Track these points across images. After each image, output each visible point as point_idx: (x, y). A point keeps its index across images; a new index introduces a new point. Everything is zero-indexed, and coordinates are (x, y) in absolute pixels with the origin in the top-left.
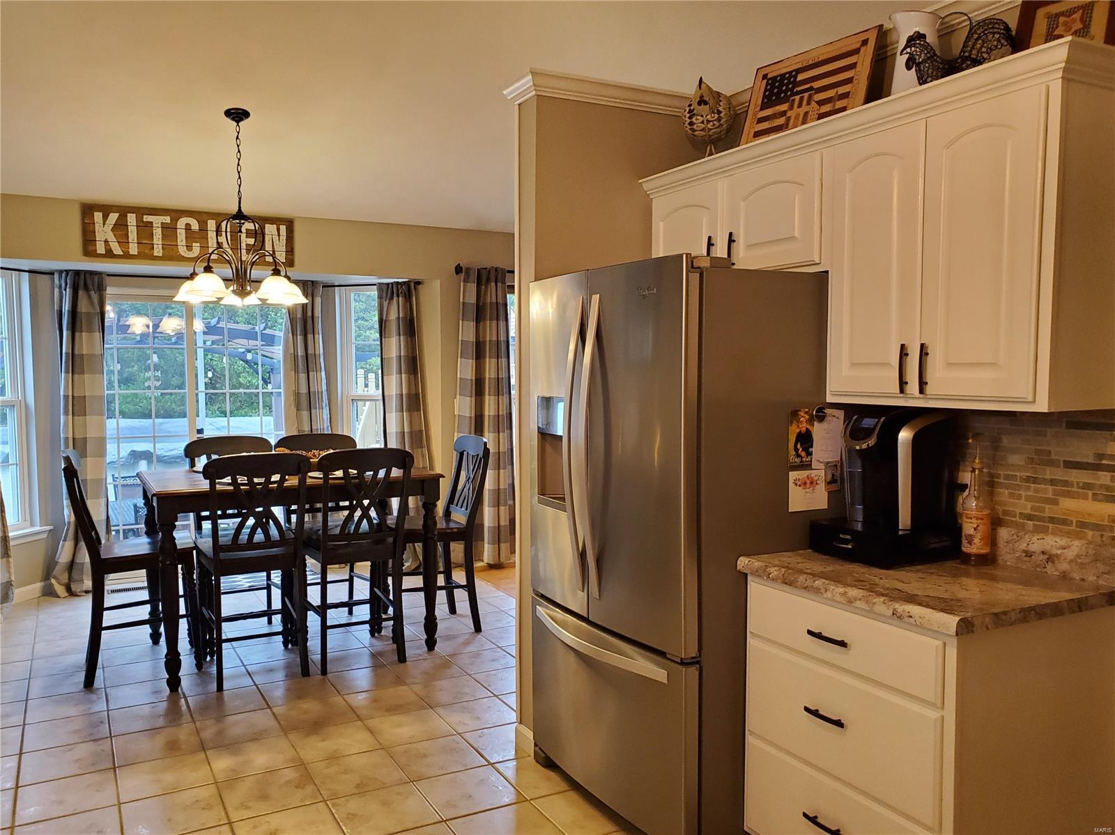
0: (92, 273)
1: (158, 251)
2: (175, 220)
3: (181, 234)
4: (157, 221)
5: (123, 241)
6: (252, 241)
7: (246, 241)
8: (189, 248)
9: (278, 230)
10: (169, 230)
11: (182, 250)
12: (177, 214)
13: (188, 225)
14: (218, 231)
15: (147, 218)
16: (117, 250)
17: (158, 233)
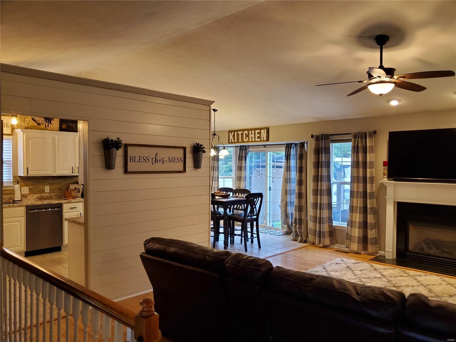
0: (244, 146)
1: (240, 141)
2: (243, 132)
3: (244, 135)
4: (240, 133)
5: (234, 139)
6: (259, 135)
7: (257, 135)
8: (246, 139)
9: (264, 131)
10: (242, 134)
11: (245, 140)
12: (243, 130)
13: (246, 133)
14: (252, 134)
15: (238, 133)
16: (233, 141)
17: (240, 136)
